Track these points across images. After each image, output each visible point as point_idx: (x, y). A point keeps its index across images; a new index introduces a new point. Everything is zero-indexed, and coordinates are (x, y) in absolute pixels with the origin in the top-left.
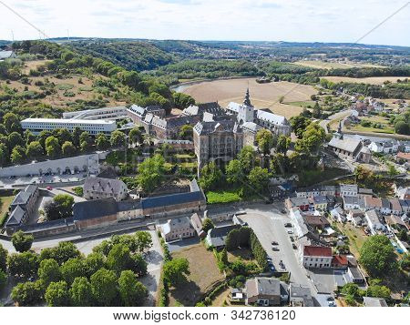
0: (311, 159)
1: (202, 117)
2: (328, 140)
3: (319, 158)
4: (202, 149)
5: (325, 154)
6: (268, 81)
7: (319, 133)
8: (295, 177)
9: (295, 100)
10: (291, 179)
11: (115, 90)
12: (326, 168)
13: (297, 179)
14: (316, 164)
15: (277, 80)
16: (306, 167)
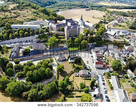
0: (100, 37)
1: (67, 24)
2: (106, 31)
3: (103, 37)
4: (67, 35)
5: (105, 36)
6: (89, 10)
7: (103, 29)
8: (95, 43)
9: (98, 17)
10: (94, 43)
11: (39, 15)
12: (104, 40)
13: (96, 44)
14: (101, 39)
15: (92, 10)
16: (99, 40)
